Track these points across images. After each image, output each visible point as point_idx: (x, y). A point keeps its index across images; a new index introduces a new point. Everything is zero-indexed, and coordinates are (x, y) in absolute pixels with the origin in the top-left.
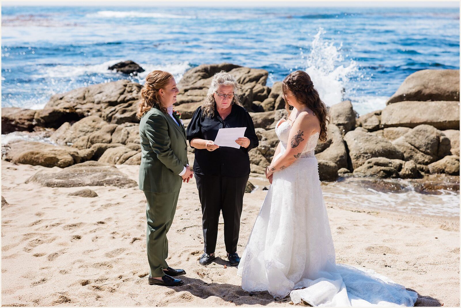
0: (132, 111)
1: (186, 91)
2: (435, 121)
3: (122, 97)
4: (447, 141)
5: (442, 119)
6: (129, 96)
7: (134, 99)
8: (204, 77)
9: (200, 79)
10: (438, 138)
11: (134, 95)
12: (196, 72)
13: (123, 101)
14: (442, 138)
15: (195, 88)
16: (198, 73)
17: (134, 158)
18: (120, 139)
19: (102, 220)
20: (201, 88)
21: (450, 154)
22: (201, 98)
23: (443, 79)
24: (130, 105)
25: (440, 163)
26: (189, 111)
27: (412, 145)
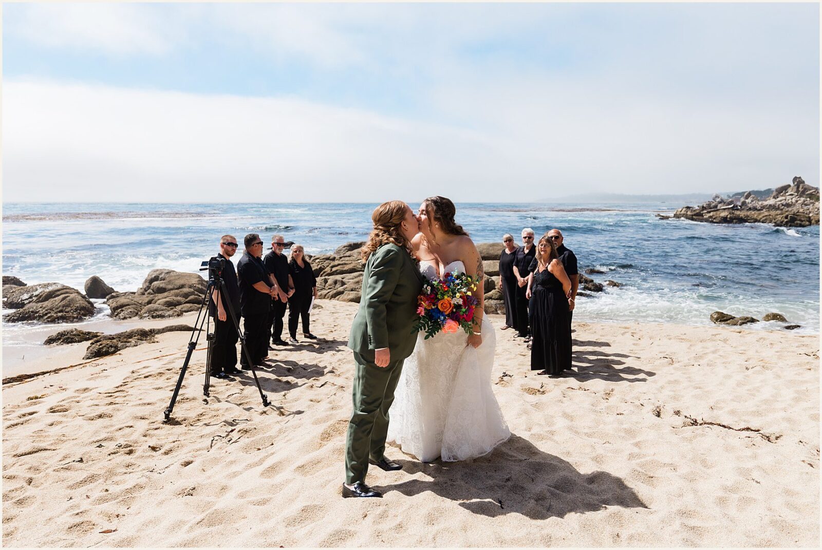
1: (341, 258)
2: (487, 271)
4: (493, 282)
5: (491, 270)
8: (349, 250)
9: (347, 251)
10: (488, 280)
12: (344, 247)
14: (490, 280)
15: (346, 256)
16: (346, 248)
19: (314, 320)
20: (349, 256)
21: (495, 289)
22: (350, 262)
23: (491, 248)
25: (490, 293)
26: (344, 269)
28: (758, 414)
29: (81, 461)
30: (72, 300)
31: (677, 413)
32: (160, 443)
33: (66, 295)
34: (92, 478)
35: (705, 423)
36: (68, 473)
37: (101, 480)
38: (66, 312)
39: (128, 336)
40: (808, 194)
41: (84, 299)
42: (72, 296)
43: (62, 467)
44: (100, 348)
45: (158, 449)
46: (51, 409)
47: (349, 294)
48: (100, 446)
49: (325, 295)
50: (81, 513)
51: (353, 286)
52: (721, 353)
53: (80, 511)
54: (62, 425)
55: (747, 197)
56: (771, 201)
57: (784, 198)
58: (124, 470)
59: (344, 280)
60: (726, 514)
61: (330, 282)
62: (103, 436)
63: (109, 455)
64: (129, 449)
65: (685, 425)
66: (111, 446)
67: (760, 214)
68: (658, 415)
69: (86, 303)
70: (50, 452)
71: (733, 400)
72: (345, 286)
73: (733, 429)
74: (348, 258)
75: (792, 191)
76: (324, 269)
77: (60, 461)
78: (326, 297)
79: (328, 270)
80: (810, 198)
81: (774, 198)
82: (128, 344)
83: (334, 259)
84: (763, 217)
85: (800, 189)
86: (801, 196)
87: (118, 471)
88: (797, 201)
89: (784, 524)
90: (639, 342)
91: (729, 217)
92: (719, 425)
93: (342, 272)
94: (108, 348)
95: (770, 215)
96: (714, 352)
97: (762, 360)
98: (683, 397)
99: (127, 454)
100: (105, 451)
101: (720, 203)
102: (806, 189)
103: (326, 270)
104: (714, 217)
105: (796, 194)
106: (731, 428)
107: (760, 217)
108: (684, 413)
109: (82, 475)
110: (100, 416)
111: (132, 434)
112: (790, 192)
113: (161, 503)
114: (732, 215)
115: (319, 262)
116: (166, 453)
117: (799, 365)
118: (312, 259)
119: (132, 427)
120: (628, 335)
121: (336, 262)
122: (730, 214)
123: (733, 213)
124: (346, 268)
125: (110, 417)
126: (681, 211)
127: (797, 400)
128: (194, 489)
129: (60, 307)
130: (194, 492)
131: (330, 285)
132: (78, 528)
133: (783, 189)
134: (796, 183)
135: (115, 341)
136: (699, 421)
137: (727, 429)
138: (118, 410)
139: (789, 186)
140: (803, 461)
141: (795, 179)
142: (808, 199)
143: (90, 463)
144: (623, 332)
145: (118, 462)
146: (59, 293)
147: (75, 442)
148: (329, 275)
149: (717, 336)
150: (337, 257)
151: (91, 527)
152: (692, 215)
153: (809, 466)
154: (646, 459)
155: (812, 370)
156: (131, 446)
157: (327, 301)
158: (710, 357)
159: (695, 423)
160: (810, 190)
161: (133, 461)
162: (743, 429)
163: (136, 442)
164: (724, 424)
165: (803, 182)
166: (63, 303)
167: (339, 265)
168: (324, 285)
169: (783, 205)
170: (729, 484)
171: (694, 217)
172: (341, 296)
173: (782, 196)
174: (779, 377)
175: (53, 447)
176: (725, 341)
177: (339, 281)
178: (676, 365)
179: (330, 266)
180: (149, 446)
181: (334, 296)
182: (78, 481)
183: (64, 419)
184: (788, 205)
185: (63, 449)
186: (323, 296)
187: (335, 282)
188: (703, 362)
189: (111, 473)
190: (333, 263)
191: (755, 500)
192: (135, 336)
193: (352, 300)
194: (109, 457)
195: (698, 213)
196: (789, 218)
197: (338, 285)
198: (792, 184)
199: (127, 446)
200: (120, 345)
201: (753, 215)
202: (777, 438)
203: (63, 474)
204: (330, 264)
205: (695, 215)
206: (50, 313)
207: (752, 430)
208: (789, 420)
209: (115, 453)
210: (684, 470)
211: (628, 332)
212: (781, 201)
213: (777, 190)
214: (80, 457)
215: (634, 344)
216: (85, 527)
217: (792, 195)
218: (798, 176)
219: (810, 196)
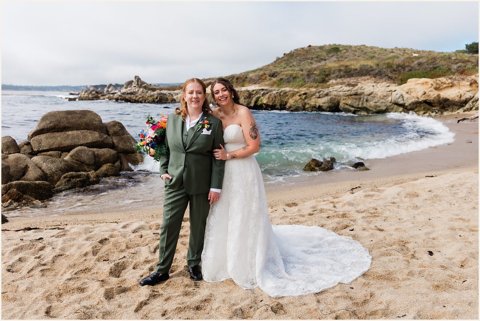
10: (94, 153)
14: (96, 153)
27: (78, 161)
40: (143, 87)
55: (109, 88)
56: (124, 90)
75: (135, 84)
80: (145, 88)
81: (125, 88)
85: (139, 83)
86: (140, 87)
88: (138, 91)
105: (137, 86)
112: (133, 83)
126: (84, 95)
133: (130, 83)
134: (136, 80)
139: (133, 81)
141: (136, 77)
142: (144, 89)
152: (93, 98)
160: (144, 84)
165: (140, 79)
173: (130, 87)
184: (134, 92)
195: (96, 96)
198: (134, 80)
212: (130, 90)
213: (126, 84)
217: (135, 87)
218: (137, 75)
219: (145, 87)
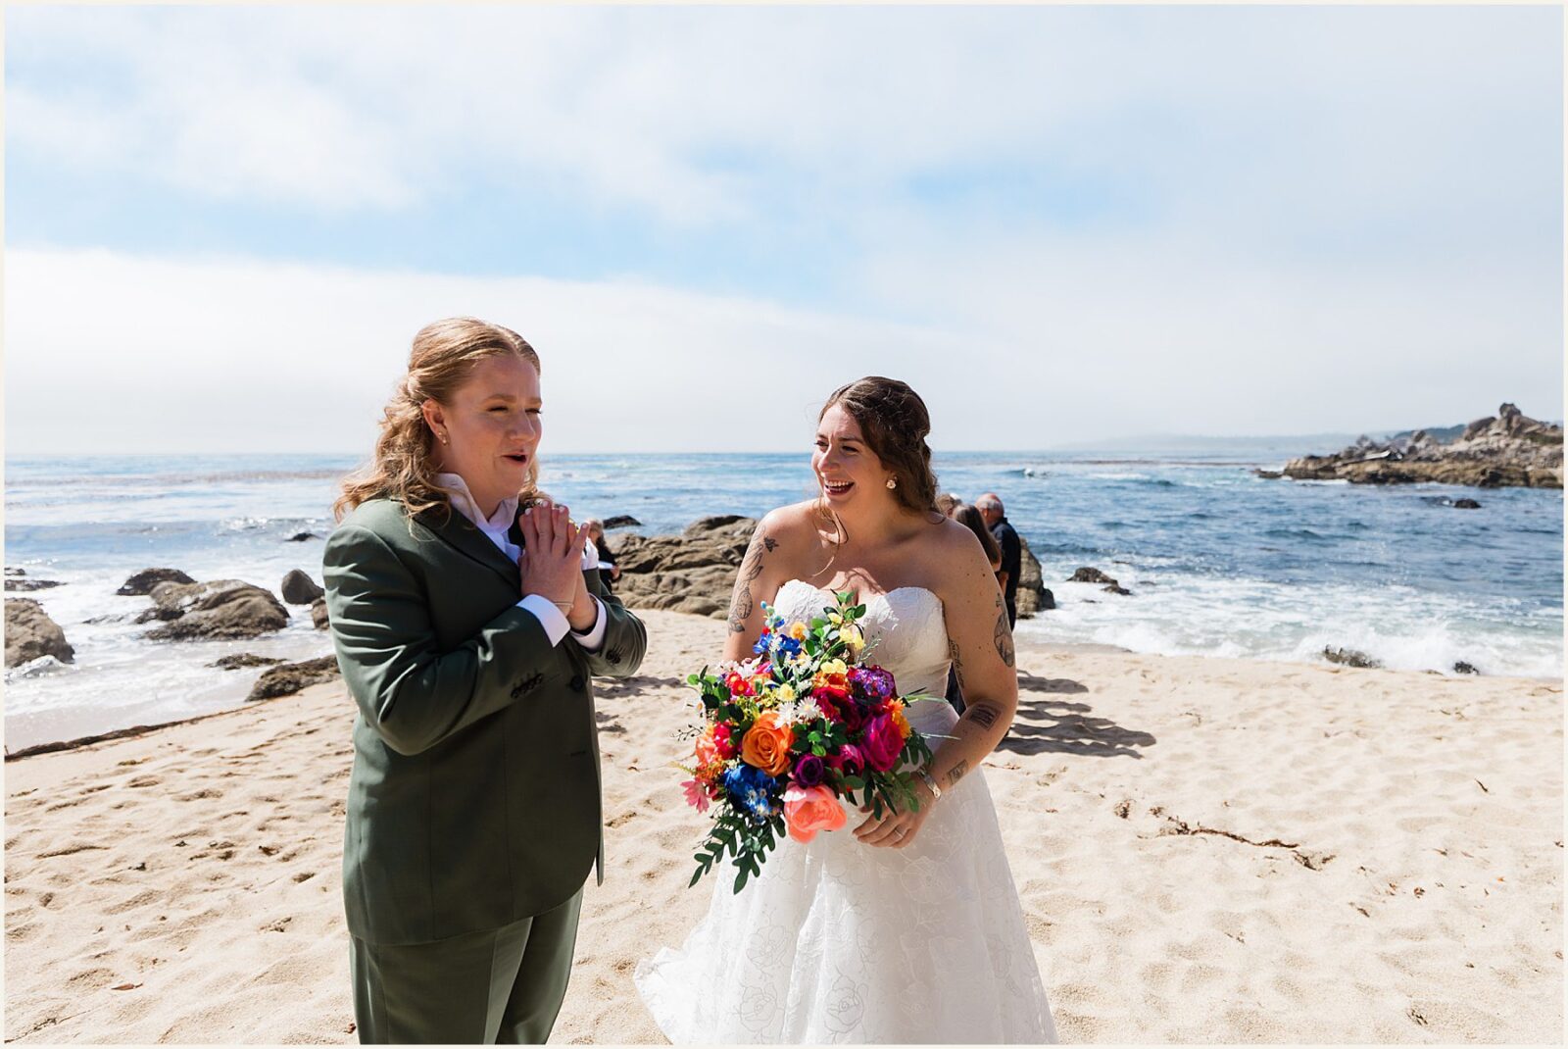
0: (636, 562)
1: (690, 541)
3: (625, 549)
6: (632, 548)
7: (637, 551)
8: (709, 528)
9: (704, 531)
11: (637, 546)
12: (700, 524)
13: (626, 553)
16: (702, 525)
17: (641, 603)
18: (626, 586)
20: (705, 539)
22: (706, 548)
24: (634, 556)
26: (693, 560)
28: (1306, 816)
29: (143, 867)
30: (255, 607)
31: (1157, 812)
32: (279, 841)
33: (246, 599)
34: (149, 897)
35: (1201, 831)
36: (116, 887)
37: (163, 901)
38: (244, 626)
39: (321, 665)
40: (1527, 434)
41: (273, 606)
42: (255, 600)
43: (107, 877)
44: (272, 685)
45: (272, 852)
46: (134, 781)
47: (692, 601)
48: (182, 844)
49: (655, 603)
50: (104, 954)
51: (702, 588)
52: (1290, 708)
53: (103, 951)
54: (137, 808)
55: (1418, 439)
56: (1461, 446)
57: (1483, 440)
58: (206, 885)
59: (688, 579)
60: (1152, 996)
61: (665, 581)
62: (193, 827)
63: (191, 859)
64: (228, 849)
65: (1162, 832)
66: (199, 844)
67: (1436, 468)
68: (1125, 815)
69: (276, 612)
70: (99, 851)
71: (1270, 791)
72: (690, 588)
73: (1248, 842)
74: (702, 542)
75: (1498, 428)
76: (661, 560)
77: (109, 867)
78: (657, 605)
79: (667, 561)
80: (1531, 439)
81: (1467, 439)
82: (317, 679)
83: (679, 543)
84: (1443, 472)
85: (1514, 425)
86: (1515, 436)
87: (194, 887)
88: (1507, 445)
89: (1253, 1019)
90: (1153, 686)
91: (1380, 472)
92: (1227, 835)
93: (690, 565)
94: (285, 685)
95: (1454, 470)
96: (1278, 706)
97: (1360, 721)
98: (1184, 783)
99: (222, 858)
100: (187, 852)
101: (1369, 448)
102: (1524, 424)
103: (664, 561)
104: (1354, 474)
105: (1506, 433)
106: (1244, 840)
107: (1438, 472)
108: (1168, 812)
109: (135, 891)
110: (202, 795)
111: (241, 825)
112: (1494, 429)
113: (229, 942)
114: (1385, 470)
115: (654, 548)
116: (285, 859)
117: (1425, 730)
118: (646, 542)
119: (245, 813)
120: (1136, 675)
121: (682, 549)
122: (1382, 467)
123: (1388, 467)
124: (697, 558)
125: (218, 797)
126: (1296, 463)
127: (1388, 793)
128: (289, 920)
129: (235, 617)
130: (288, 926)
131: (665, 586)
132: (87, 980)
133: (1484, 424)
134: (1505, 414)
135: (296, 673)
136: (1192, 827)
137: (1238, 842)
138: (235, 786)
139: (1493, 419)
140: (1352, 904)
141: (1503, 407)
142: (1529, 442)
143: (156, 872)
144: (1127, 669)
145: (199, 871)
146: (235, 595)
147: (145, 836)
148: (668, 569)
149: (1293, 678)
150: (685, 539)
151: (107, 978)
152: (1316, 471)
153: (1359, 913)
154: (1052, 892)
155: (1444, 741)
156: (232, 845)
157: (655, 612)
158: (1271, 714)
159: (1184, 829)
160: (1531, 425)
161: (225, 871)
162: (1267, 844)
163: (243, 840)
164: (1234, 833)
165: (1518, 412)
166: (240, 612)
167: (686, 552)
168: (655, 584)
169: (1482, 452)
170: (1186, 941)
171: (1320, 474)
172: (680, 605)
173: (1482, 436)
174: (1378, 750)
175: (106, 844)
176: (1305, 686)
177: (680, 579)
178: (1203, 728)
179: (672, 554)
180: (260, 847)
181: (669, 604)
182: (124, 901)
183: (144, 799)
184: (1491, 452)
185: (118, 849)
186: (651, 604)
187: (674, 581)
188: (1252, 722)
189: (183, 889)
190: (677, 550)
191: (1222, 972)
192: (332, 666)
193: (697, 611)
194: (191, 863)
195: (1326, 466)
196: (1488, 474)
197: (678, 587)
198: (1498, 416)
199: (226, 845)
200: (304, 679)
201: (1425, 469)
202: (1325, 860)
203: (106, 888)
204: (672, 551)
205: (1322, 470)
206: (218, 627)
207: (1282, 845)
208: (1357, 829)
209: (201, 856)
210: (1114, 914)
211: (1136, 669)
212: (1479, 445)
213: (1470, 427)
214: (142, 861)
215: (1143, 691)
216: (97, 978)
217: (1498, 434)
218: (1509, 402)
219: (1533, 436)
